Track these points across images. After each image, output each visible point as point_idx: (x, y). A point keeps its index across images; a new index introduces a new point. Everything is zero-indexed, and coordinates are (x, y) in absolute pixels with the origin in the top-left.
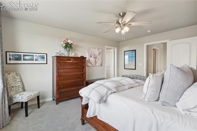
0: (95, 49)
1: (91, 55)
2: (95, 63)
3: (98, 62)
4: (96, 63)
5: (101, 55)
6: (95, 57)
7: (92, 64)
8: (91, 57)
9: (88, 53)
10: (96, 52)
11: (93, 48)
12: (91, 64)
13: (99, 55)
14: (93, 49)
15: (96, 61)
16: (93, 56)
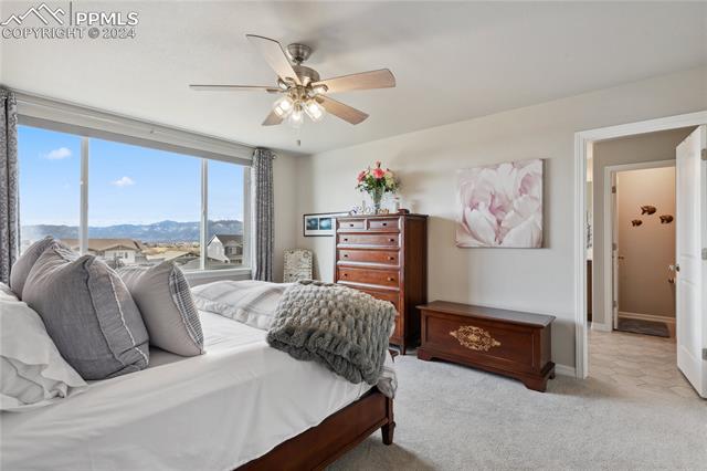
0: (496, 167)
1: (475, 201)
2: (498, 233)
3: (513, 231)
4: (500, 232)
5: (537, 190)
6: (497, 203)
7: (481, 236)
8: (474, 206)
9: (462, 193)
10: (505, 181)
11: (483, 167)
12: (475, 237)
13: (523, 190)
14: (485, 173)
15: (499, 223)
16: (482, 205)
